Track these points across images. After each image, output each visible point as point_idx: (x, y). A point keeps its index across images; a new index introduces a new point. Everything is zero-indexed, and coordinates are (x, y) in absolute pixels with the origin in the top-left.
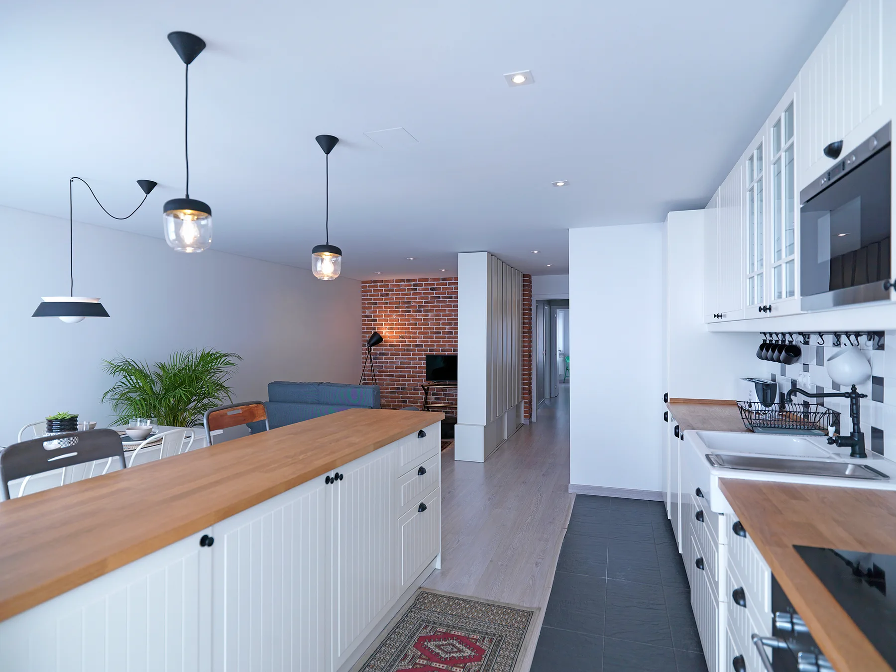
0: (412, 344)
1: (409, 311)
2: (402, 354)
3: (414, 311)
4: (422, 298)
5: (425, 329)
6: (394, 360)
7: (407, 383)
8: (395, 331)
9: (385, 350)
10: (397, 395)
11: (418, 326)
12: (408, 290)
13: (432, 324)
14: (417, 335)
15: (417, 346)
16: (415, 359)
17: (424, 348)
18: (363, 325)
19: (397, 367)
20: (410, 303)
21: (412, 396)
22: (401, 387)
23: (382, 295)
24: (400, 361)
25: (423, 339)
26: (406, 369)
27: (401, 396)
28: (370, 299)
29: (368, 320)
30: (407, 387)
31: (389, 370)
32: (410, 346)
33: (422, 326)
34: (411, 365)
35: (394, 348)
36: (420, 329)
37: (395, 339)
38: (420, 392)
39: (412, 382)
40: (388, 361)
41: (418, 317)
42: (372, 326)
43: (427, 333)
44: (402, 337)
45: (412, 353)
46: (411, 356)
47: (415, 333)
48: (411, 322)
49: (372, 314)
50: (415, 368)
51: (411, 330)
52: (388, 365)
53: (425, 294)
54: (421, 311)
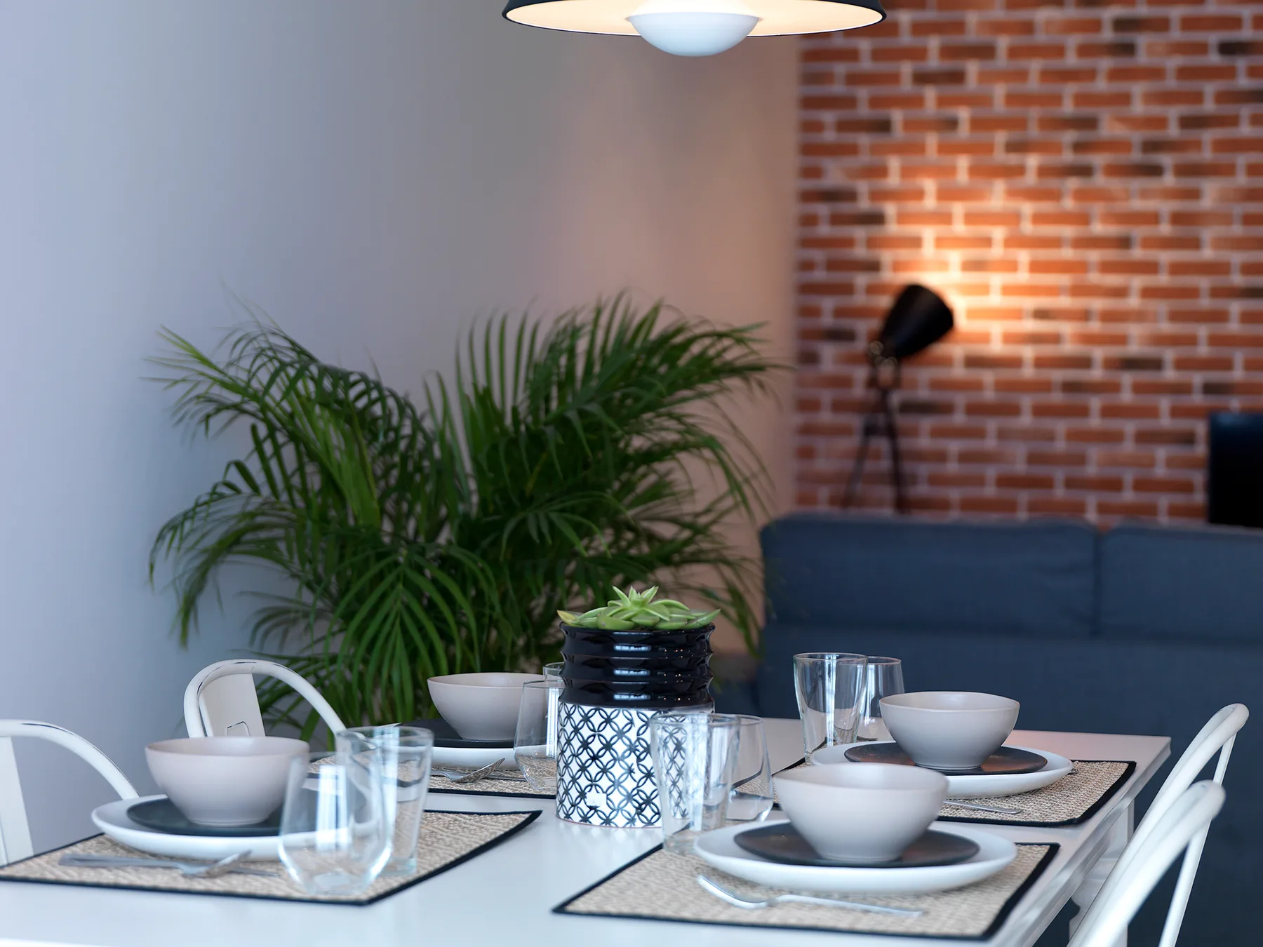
0: (1099, 353)
1: (1084, 171)
2: (1040, 411)
3: (1115, 171)
4: (1168, 98)
5: (1177, 269)
6: (991, 444)
9: (937, 385)
11: (1137, 254)
12: (1084, 51)
13: (1221, 243)
14: (1134, 303)
15: (1130, 364)
16: (1114, 437)
17: (1170, 375)
18: (807, 243)
19: (1006, 481)
20: (1089, 123)
23: (922, 78)
24: (1023, 448)
25: (1165, 327)
28: (850, 102)
29: (836, 220)
32: (1084, 362)
33: (1163, 256)
35: (988, 374)
36: (1150, 268)
37: (996, 327)
40: (956, 446)
41: (1136, 205)
42: (860, 250)
43: (1193, 293)
44: (1041, 314)
45: (1096, 400)
47: (1121, 292)
48: (1097, 229)
49: (861, 186)
50: (1114, 485)
51: (1094, 277)
53: (1184, 73)
54: (1155, 171)
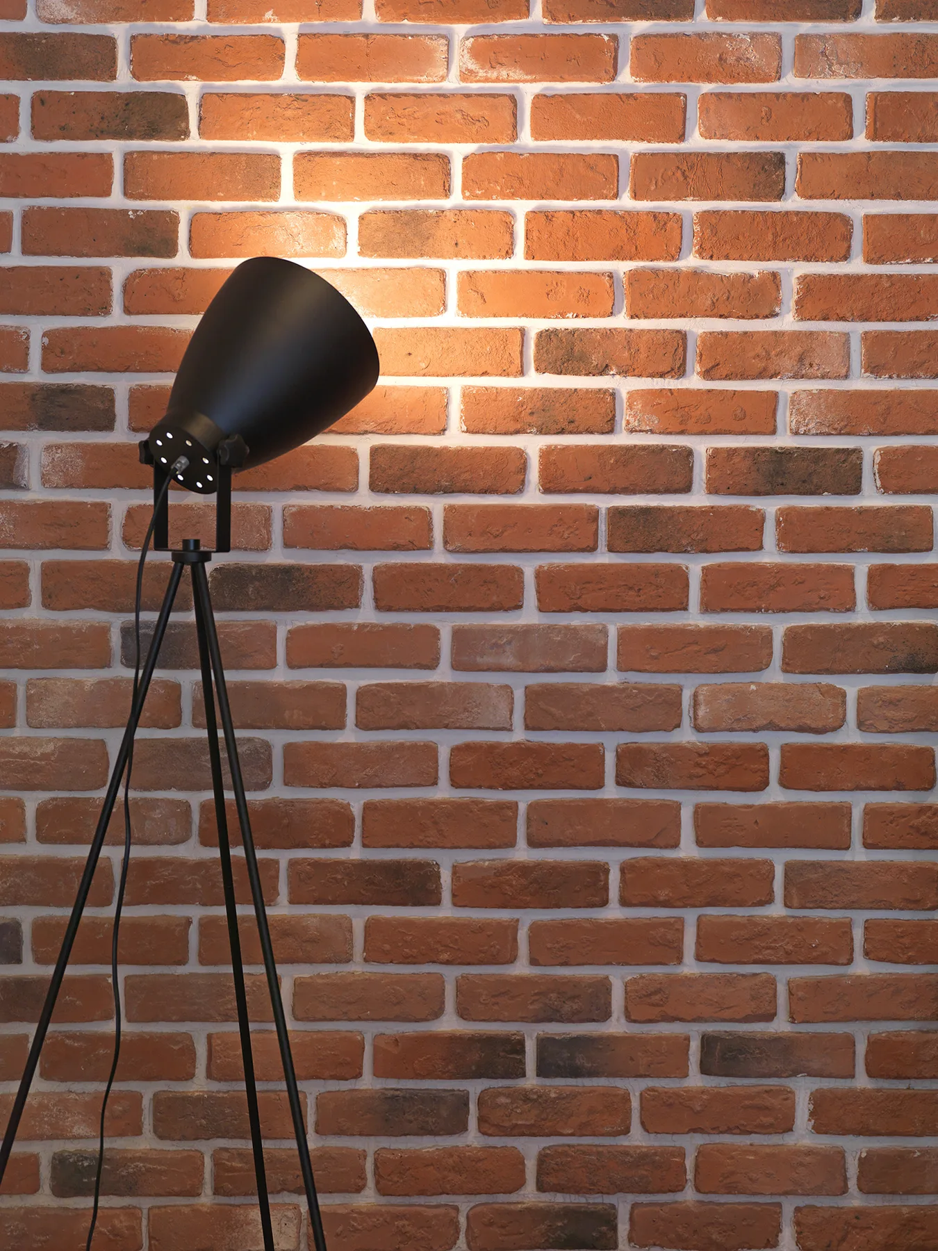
0: (702, 446)
6: (443, 675)
7: (618, 978)
8: (454, 267)
9: (307, 530)
10: (472, 1138)
11: (793, 202)
14: (787, 322)
17: (871, 498)
21: (691, 1144)
22: (531, 1035)
24: (520, 683)
25: (861, 383)
26: (611, 791)
27: (530, 1149)
30: (616, 1026)
31: (355, 800)
33: (858, 209)
34: (685, 736)
35: (436, 506)
37: (456, 386)
38: (803, 1090)
39: (690, 967)
40: (354, 680)
41: (791, 82)
42: (116, 199)
45: (695, 566)
46: (695, 618)
48: (696, 141)
49: (120, 31)
51: (690, 261)
52: (350, 735)
